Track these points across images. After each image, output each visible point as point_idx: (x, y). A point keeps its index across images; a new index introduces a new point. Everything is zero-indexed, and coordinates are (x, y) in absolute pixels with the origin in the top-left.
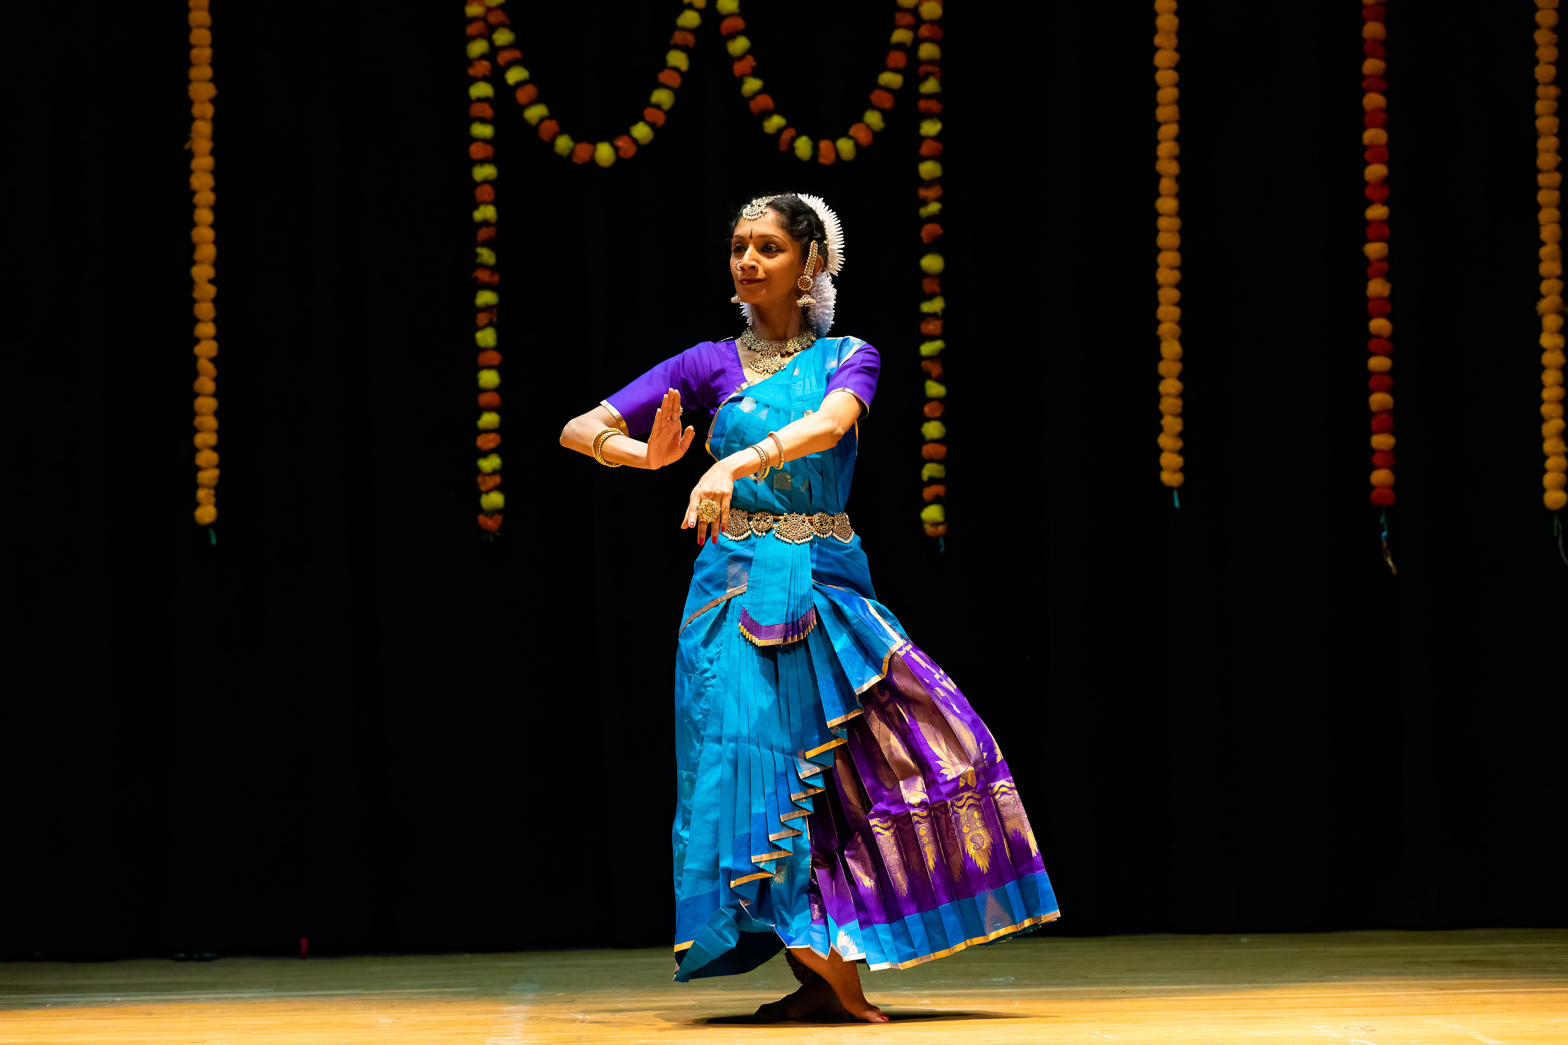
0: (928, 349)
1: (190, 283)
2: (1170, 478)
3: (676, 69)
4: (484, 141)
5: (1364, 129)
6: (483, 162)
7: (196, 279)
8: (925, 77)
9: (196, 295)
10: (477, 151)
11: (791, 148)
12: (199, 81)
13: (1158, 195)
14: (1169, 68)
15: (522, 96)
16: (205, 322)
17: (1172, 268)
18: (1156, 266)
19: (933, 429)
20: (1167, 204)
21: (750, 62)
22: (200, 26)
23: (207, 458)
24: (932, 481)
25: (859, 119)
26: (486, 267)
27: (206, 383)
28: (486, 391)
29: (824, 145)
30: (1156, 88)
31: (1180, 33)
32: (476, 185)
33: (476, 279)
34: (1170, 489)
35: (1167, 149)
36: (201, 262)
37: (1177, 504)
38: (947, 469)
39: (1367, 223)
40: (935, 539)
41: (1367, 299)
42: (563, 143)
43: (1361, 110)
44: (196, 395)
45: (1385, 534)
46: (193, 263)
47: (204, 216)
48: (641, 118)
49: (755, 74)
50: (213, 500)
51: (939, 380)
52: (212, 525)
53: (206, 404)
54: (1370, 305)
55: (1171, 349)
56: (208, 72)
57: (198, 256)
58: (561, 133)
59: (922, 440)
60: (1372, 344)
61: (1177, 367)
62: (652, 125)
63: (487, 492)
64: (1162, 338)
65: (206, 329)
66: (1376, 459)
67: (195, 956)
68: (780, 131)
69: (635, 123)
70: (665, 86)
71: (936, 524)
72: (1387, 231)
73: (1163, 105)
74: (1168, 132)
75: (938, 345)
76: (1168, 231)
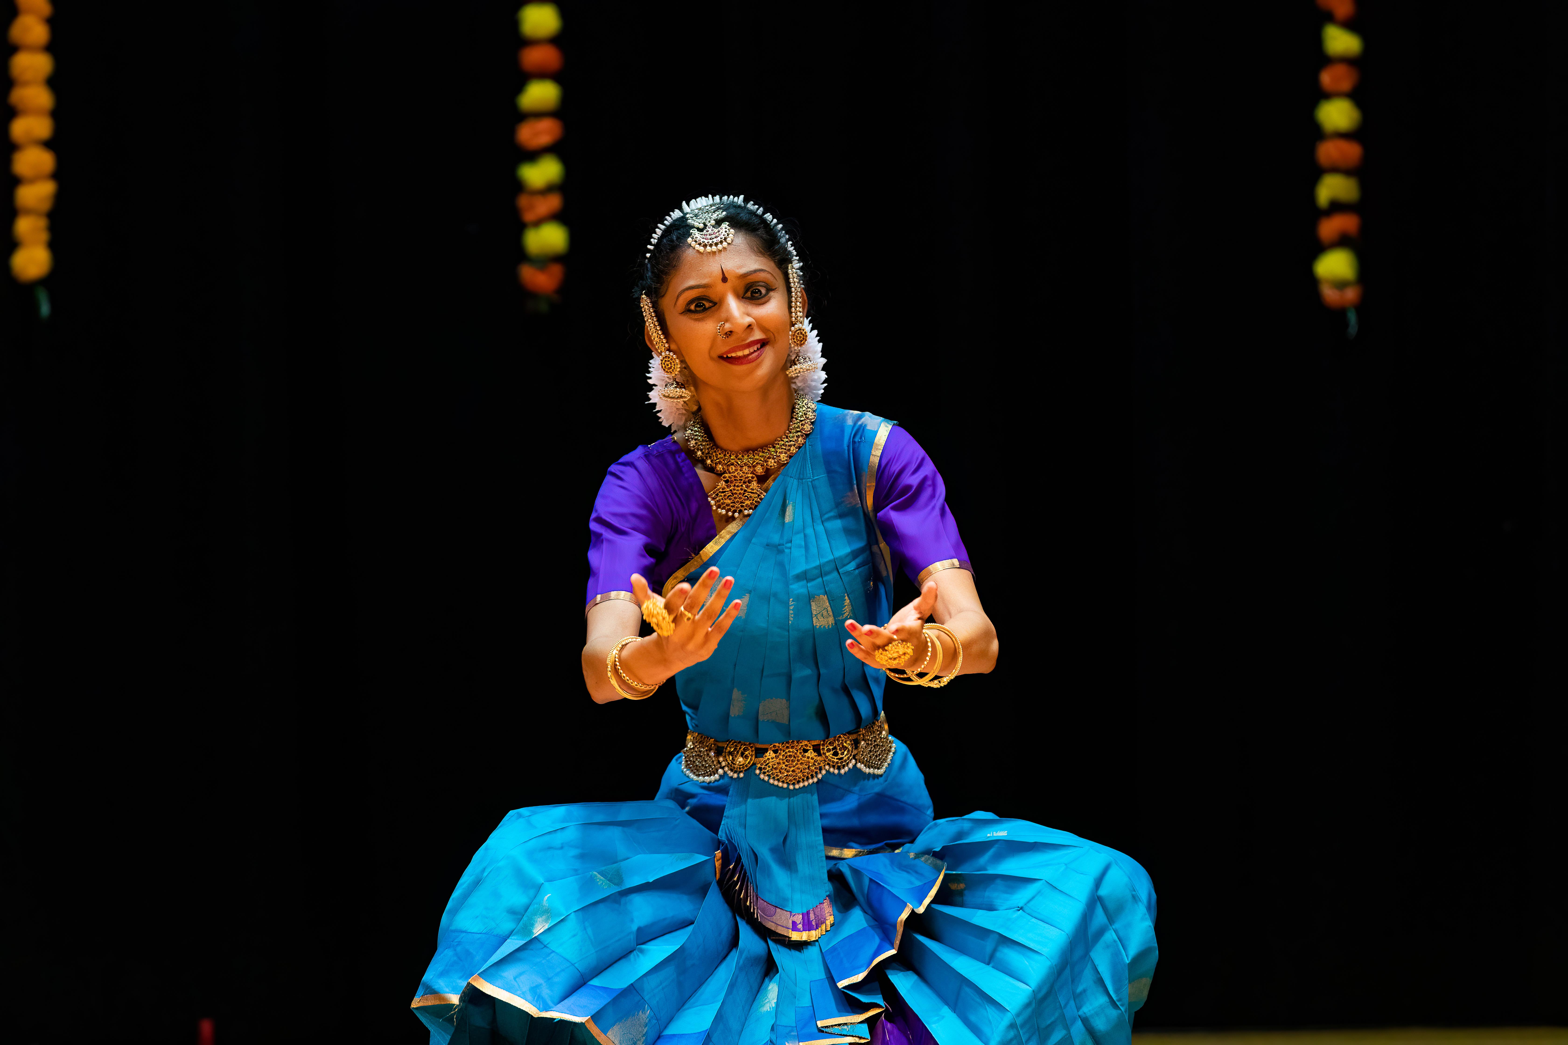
19: (1337, 114)
23: (34, 162)
24: (1336, 207)
27: (31, 28)
38: (1363, 186)
40: (1340, 313)
44: (14, 48)
50: (44, 236)
51: (1349, 25)
52: (45, 282)
53: (32, 65)
59: (1317, 133)
63: (536, 224)
71: (1341, 285)
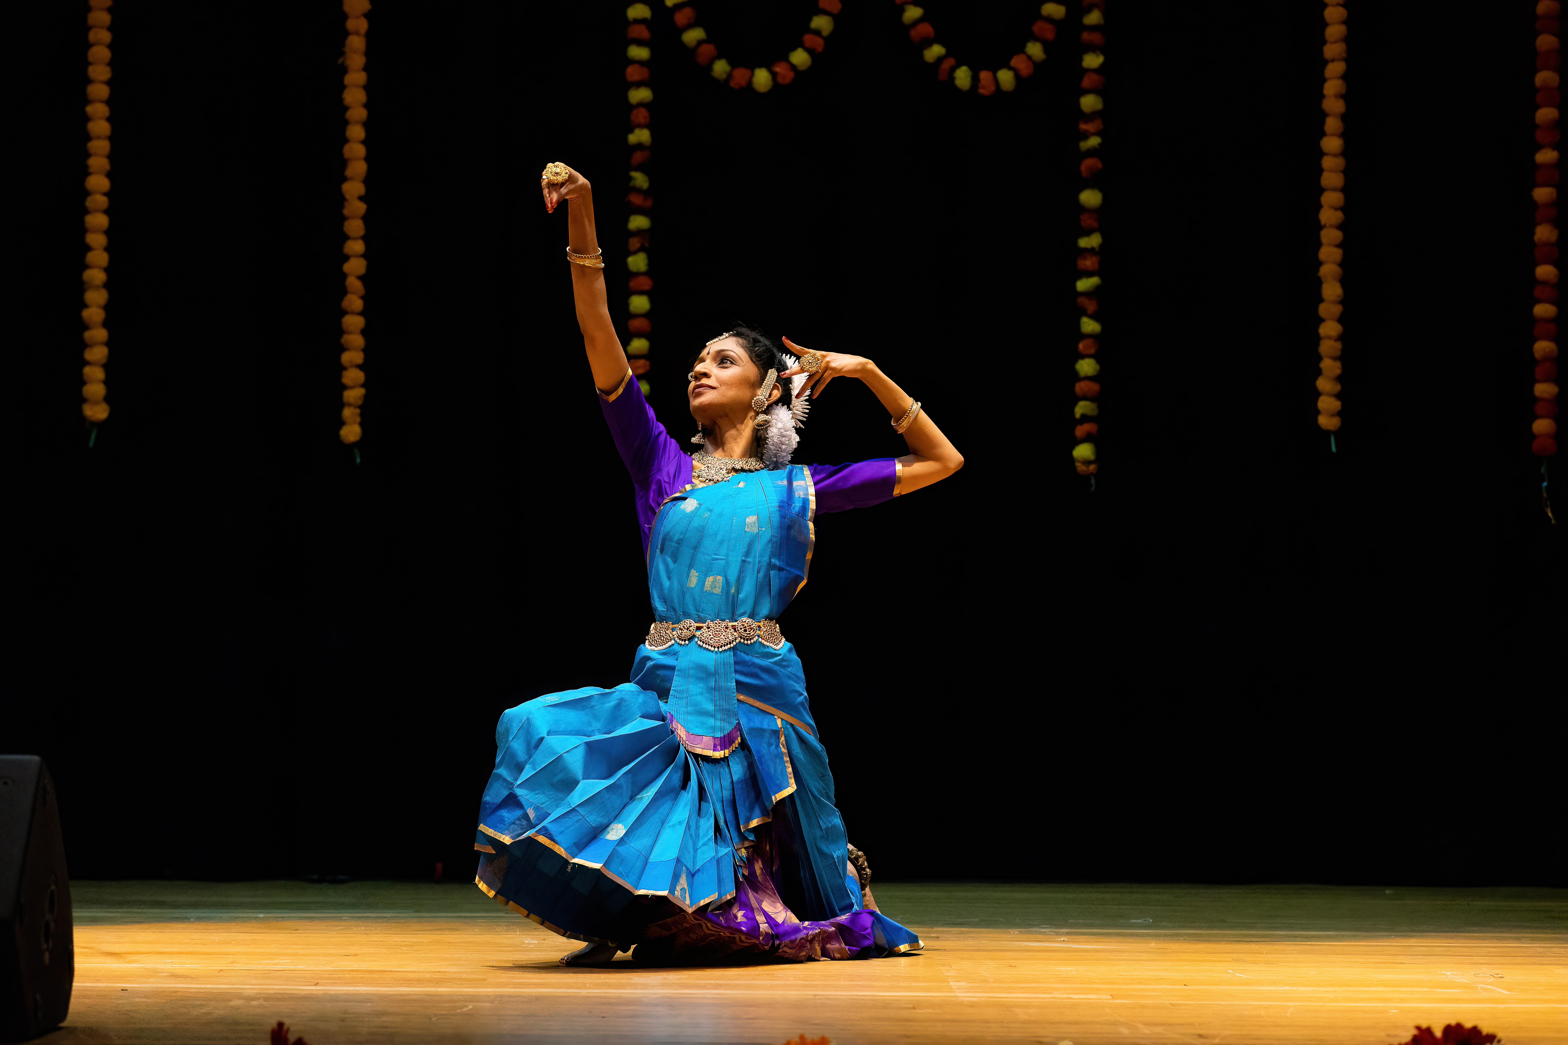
0: (1083, 285)
1: (341, 200)
2: (1326, 422)
4: (641, 63)
5: (1536, 71)
6: (638, 85)
7: (347, 196)
8: (1089, 11)
9: (346, 212)
10: (633, 73)
11: (952, 78)
13: (1323, 134)
15: (680, 18)
16: (355, 239)
17: (1336, 209)
18: (1319, 206)
19: (1086, 367)
20: (1332, 143)
23: (353, 376)
24: (1085, 418)
25: (1021, 50)
26: (639, 191)
27: (353, 301)
28: (637, 316)
29: (985, 75)
30: (1324, 24)
32: (631, 107)
33: (630, 202)
34: (1327, 433)
35: (1333, 87)
36: (352, 179)
37: (1334, 449)
38: (1099, 407)
39: (1536, 167)
40: (1086, 478)
41: (1534, 245)
42: (720, 67)
43: (1534, 52)
44: (345, 313)
45: (1545, 484)
46: (344, 179)
47: (356, 132)
48: (799, 44)
50: (358, 419)
51: (1094, 317)
52: (358, 444)
53: (354, 322)
54: (1537, 250)
55: (1332, 290)
57: (349, 172)
58: (719, 57)
59: (1076, 377)
60: (1538, 291)
61: (1337, 309)
62: (810, 51)
64: (1323, 280)
65: (356, 247)
66: (1538, 408)
67: (329, 878)
68: (940, 60)
69: (794, 49)
70: (825, 12)
71: (1087, 462)
72: (1556, 175)
73: (1331, 43)
74: (1335, 70)
75: (1094, 281)
76: (1332, 171)
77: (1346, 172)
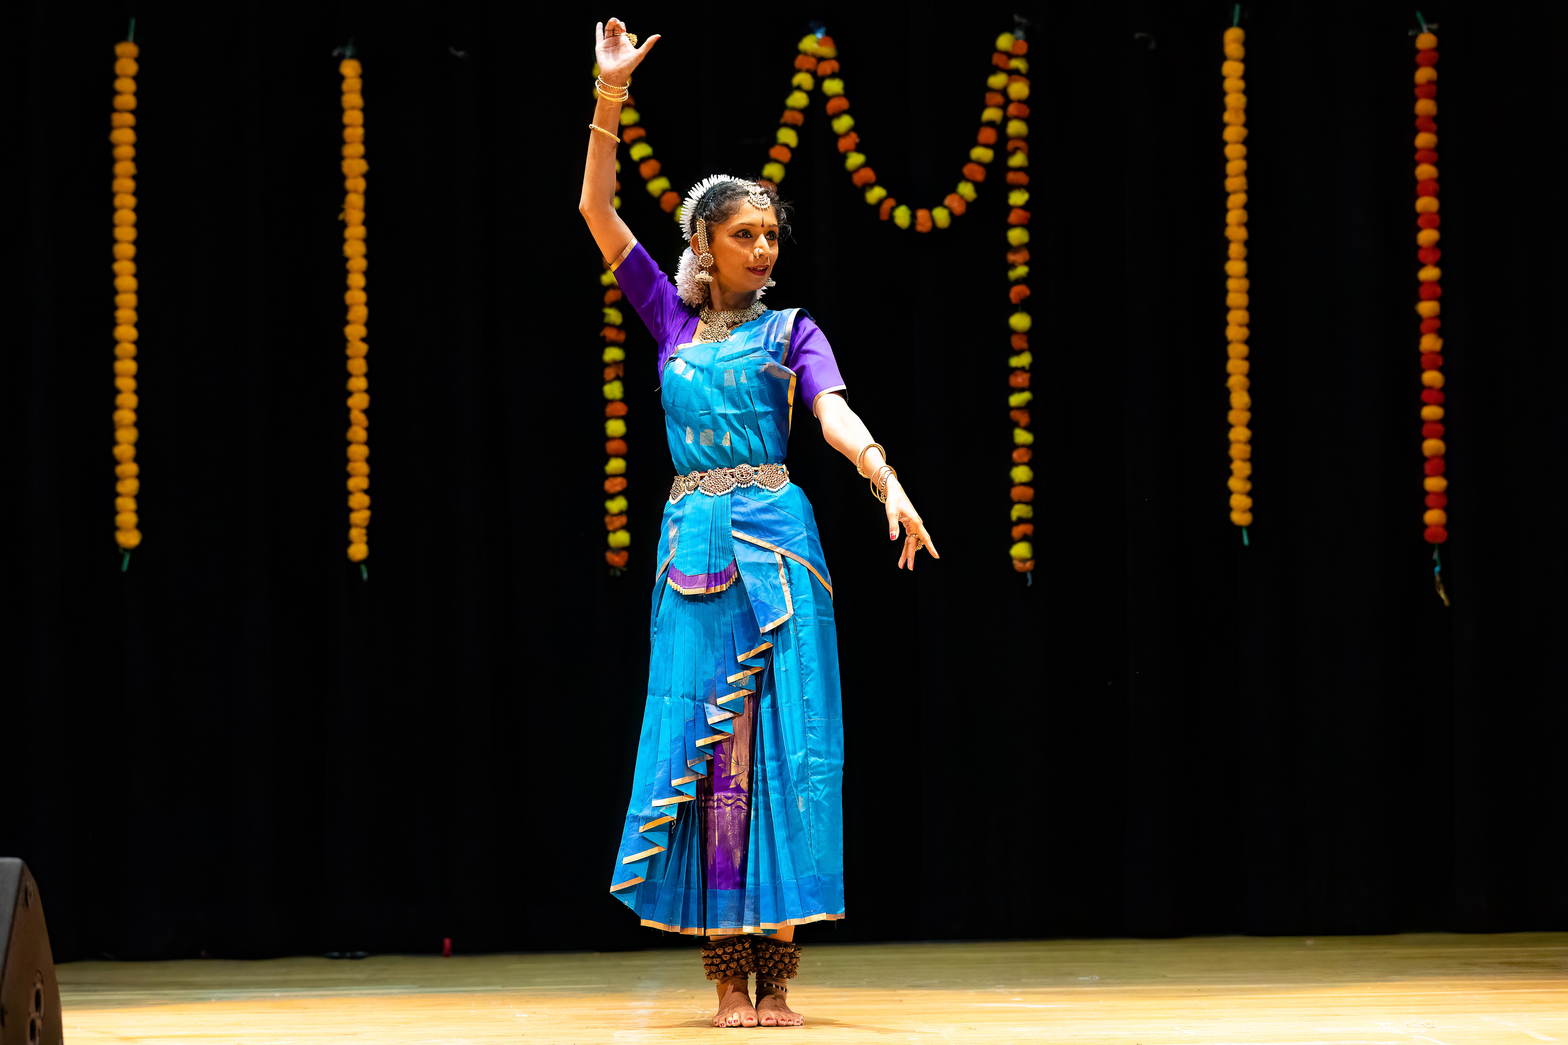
0: (1016, 400)
1: (343, 341)
2: (1240, 517)
3: (786, 146)
5: (1416, 197)
7: (350, 337)
8: (1013, 152)
9: (349, 352)
11: (892, 217)
12: (352, 158)
13: (1227, 259)
14: (1237, 143)
15: (646, 170)
16: (357, 376)
17: (1241, 325)
18: (1225, 324)
19: (1021, 474)
20: (1236, 267)
21: (854, 138)
22: (353, 108)
23: (359, 501)
24: (1021, 521)
25: (953, 189)
26: (612, 326)
27: (358, 432)
28: (614, 439)
29: (922, 214)
30: (1225, 160)
31: (1249, 110)
33: (604, 337)
34: (1239, 528)
35: (1235, 216)
36: (354, 322)
37: (1246, 541)
38: (1034, 510)
39: (1419, 283)
40: (1023, 575)
41: (1420, 354)
43: (1414, 181)
44: (349, 443)
45: (1437, 569)
46: (346, 323)
47: (357, 280)
49: (858, 149)
50: (365, 539)
51: (1027, 429)
52: (364, 562)
53: (358, 452)
54: (1423, 359)
55: (1240, 399)
56: (360, 149)
57: (351, 316)
59: (1011, 483)
60: (1425, 395)
61: (1246, 416)
63: (614, 531)
64: (1232, 389)
65: (358, 383)
66: (1429, 500)
67: (348, 954)
68: (881, 202)
70: (776, 161)
71: (1024, 560)
72: (1438, 290)
73: (1232, 177)
74: (1236, 201)
75: (1025, 397)
76: (1236, 291)
77: (1250, 292)
